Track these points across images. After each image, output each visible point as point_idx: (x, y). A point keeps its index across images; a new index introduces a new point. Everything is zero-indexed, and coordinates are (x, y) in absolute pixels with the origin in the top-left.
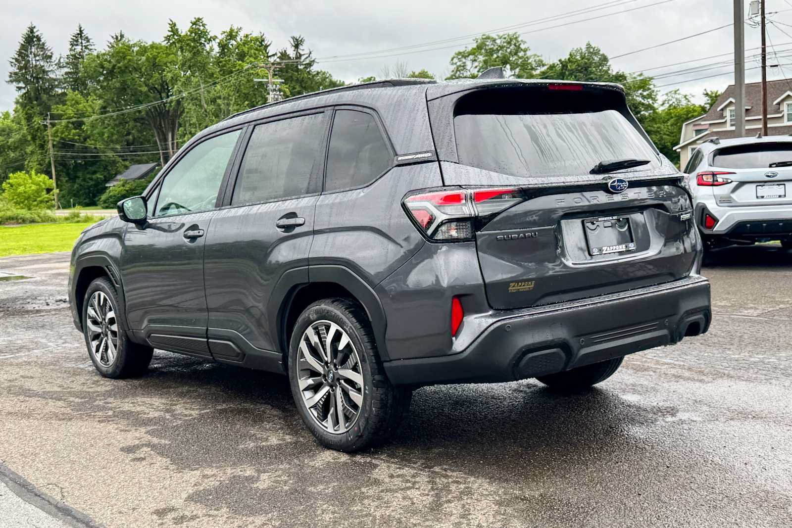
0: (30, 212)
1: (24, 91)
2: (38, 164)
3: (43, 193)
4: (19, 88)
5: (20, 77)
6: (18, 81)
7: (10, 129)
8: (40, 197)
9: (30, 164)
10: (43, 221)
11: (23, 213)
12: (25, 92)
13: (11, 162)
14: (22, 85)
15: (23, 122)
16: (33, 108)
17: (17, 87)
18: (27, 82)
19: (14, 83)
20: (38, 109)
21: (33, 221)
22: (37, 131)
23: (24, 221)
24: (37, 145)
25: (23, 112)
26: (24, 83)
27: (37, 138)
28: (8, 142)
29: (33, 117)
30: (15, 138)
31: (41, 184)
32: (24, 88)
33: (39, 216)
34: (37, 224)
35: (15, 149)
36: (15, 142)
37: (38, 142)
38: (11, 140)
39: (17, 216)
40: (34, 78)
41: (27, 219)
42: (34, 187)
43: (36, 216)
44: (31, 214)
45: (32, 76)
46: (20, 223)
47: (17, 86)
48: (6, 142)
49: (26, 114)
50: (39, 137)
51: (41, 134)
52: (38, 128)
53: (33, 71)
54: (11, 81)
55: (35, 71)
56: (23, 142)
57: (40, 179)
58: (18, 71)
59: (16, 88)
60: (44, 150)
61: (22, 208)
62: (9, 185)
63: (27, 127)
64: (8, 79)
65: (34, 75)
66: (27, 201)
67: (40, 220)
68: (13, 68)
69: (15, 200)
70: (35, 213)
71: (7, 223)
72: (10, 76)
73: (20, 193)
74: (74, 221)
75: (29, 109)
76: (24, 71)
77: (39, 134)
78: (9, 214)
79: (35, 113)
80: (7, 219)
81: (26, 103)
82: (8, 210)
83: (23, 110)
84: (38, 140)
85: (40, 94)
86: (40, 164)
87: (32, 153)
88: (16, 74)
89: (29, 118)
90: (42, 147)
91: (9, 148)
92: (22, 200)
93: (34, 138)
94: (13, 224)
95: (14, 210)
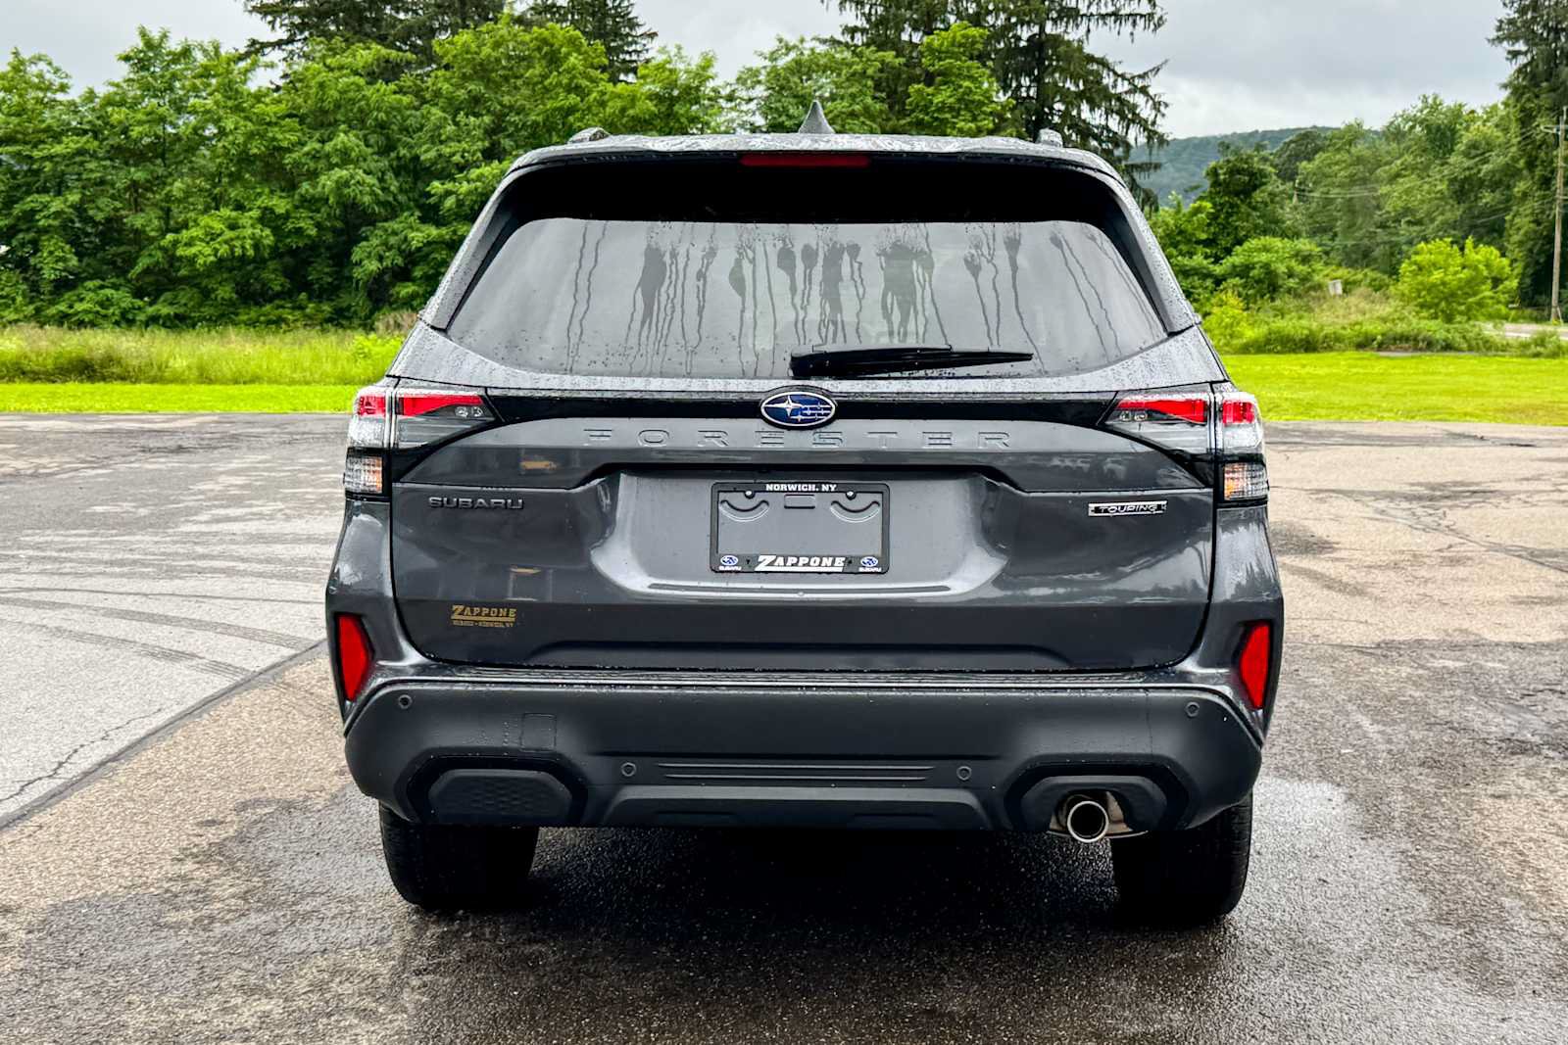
0: (1446, 326)
1: (1522, 60)
2: (1533, 222)
3: (1484, 287)
4: (1515, 54)
5: (1519, 28)
6: (1513, 38)
7: (1488, 144)
8: (1475, 294)
9: (1517, 220)
10: (1471, 349)
11: (1435, 328)
12: (1525, 61)
13: (1481, 215)
14: (1521, 46)
15: (1514, 128)
16: (1537, 97)
17: (1509, 52)
18: (1532, 39)
19: (1505, 43)
20: (1545, 100)
21: (1448, 347)
22: (1540, 147)
23: (1430, 345)
24: (1537, 178)
25: (1515, 106)
26: (1527, 42)
27: (1538, 163)
28: (1479, 171)
29: (1536, 116)
30: (1497, 161)
31: (1481, 267)
32: (1525, 53)
33: (1464, 337)
34: (1457, 354)
35: (1494, 186)
36: (1493, 172)
37: (1538, 172)
38: (1485, 168)
39: (1418, 335)
40: (1550, 30)
41: (1437, 341)
42: (1465, 275)
43: (1457, 335)
44: (1448, 331)
45: (1545, 26)
46: (1421, 350)
47: (1511, 48)
48: (1475, 171)
49: (1521, 111)
50: (1543, 162)
51: (1547, 153)
52: (1544, 142)
53: (1548, 14)
54: (1499, 40)
55: (1553, 14)
56: (1510, 173)
57: (1479, 257)
58: (1516, 15)
59: (1505, 54)
60: (1549, 189)
61: (1435, 317)
62: (1414, 267)
63: (1519, 139)
64: (1494, 34)
65: (1550, 24)
66: (1446, 302)
67: (1465, 346)
68: (1508, 11)
69: (1421, 300)
70: (1456, 329)
71: (1392, 347)
72: (1499, 29)
73: (1434, 285)
74: (1528, 352)
75: (1529, 100)
76: (1529, 16)
77: (1542, 155)
78: (1401, 328)
79: (1540, 107)
80: (1395, 339)
81: (1525, 87)
82: (1401, 319)
83: (1518, 101)
84: (1540, 168)
85: (1557, 66)
86: (1538, 223)
87: (1525, 195)
88: (1511, 22)
89: (1526, 119)
90: (1546, 182)
91: (1481, 182)
92: (1436, 301)
93: (1531, 165)
94: (1406, 350)
95: (1415, 321)
